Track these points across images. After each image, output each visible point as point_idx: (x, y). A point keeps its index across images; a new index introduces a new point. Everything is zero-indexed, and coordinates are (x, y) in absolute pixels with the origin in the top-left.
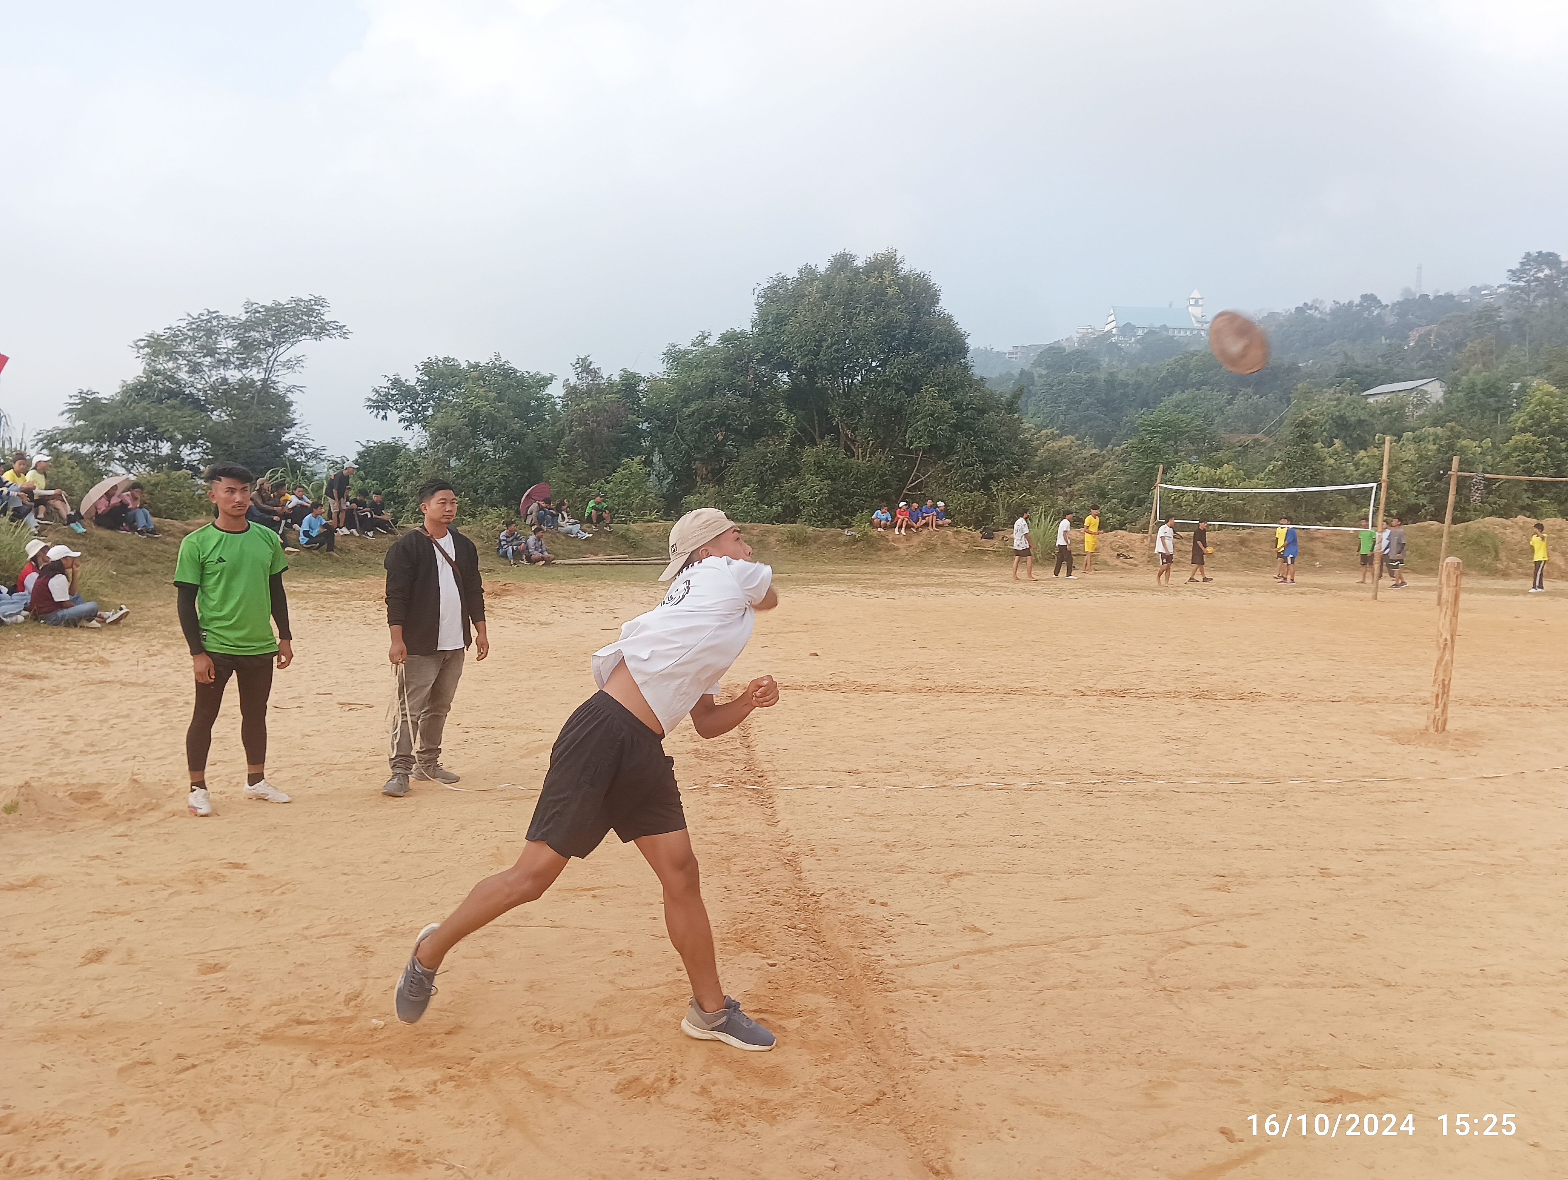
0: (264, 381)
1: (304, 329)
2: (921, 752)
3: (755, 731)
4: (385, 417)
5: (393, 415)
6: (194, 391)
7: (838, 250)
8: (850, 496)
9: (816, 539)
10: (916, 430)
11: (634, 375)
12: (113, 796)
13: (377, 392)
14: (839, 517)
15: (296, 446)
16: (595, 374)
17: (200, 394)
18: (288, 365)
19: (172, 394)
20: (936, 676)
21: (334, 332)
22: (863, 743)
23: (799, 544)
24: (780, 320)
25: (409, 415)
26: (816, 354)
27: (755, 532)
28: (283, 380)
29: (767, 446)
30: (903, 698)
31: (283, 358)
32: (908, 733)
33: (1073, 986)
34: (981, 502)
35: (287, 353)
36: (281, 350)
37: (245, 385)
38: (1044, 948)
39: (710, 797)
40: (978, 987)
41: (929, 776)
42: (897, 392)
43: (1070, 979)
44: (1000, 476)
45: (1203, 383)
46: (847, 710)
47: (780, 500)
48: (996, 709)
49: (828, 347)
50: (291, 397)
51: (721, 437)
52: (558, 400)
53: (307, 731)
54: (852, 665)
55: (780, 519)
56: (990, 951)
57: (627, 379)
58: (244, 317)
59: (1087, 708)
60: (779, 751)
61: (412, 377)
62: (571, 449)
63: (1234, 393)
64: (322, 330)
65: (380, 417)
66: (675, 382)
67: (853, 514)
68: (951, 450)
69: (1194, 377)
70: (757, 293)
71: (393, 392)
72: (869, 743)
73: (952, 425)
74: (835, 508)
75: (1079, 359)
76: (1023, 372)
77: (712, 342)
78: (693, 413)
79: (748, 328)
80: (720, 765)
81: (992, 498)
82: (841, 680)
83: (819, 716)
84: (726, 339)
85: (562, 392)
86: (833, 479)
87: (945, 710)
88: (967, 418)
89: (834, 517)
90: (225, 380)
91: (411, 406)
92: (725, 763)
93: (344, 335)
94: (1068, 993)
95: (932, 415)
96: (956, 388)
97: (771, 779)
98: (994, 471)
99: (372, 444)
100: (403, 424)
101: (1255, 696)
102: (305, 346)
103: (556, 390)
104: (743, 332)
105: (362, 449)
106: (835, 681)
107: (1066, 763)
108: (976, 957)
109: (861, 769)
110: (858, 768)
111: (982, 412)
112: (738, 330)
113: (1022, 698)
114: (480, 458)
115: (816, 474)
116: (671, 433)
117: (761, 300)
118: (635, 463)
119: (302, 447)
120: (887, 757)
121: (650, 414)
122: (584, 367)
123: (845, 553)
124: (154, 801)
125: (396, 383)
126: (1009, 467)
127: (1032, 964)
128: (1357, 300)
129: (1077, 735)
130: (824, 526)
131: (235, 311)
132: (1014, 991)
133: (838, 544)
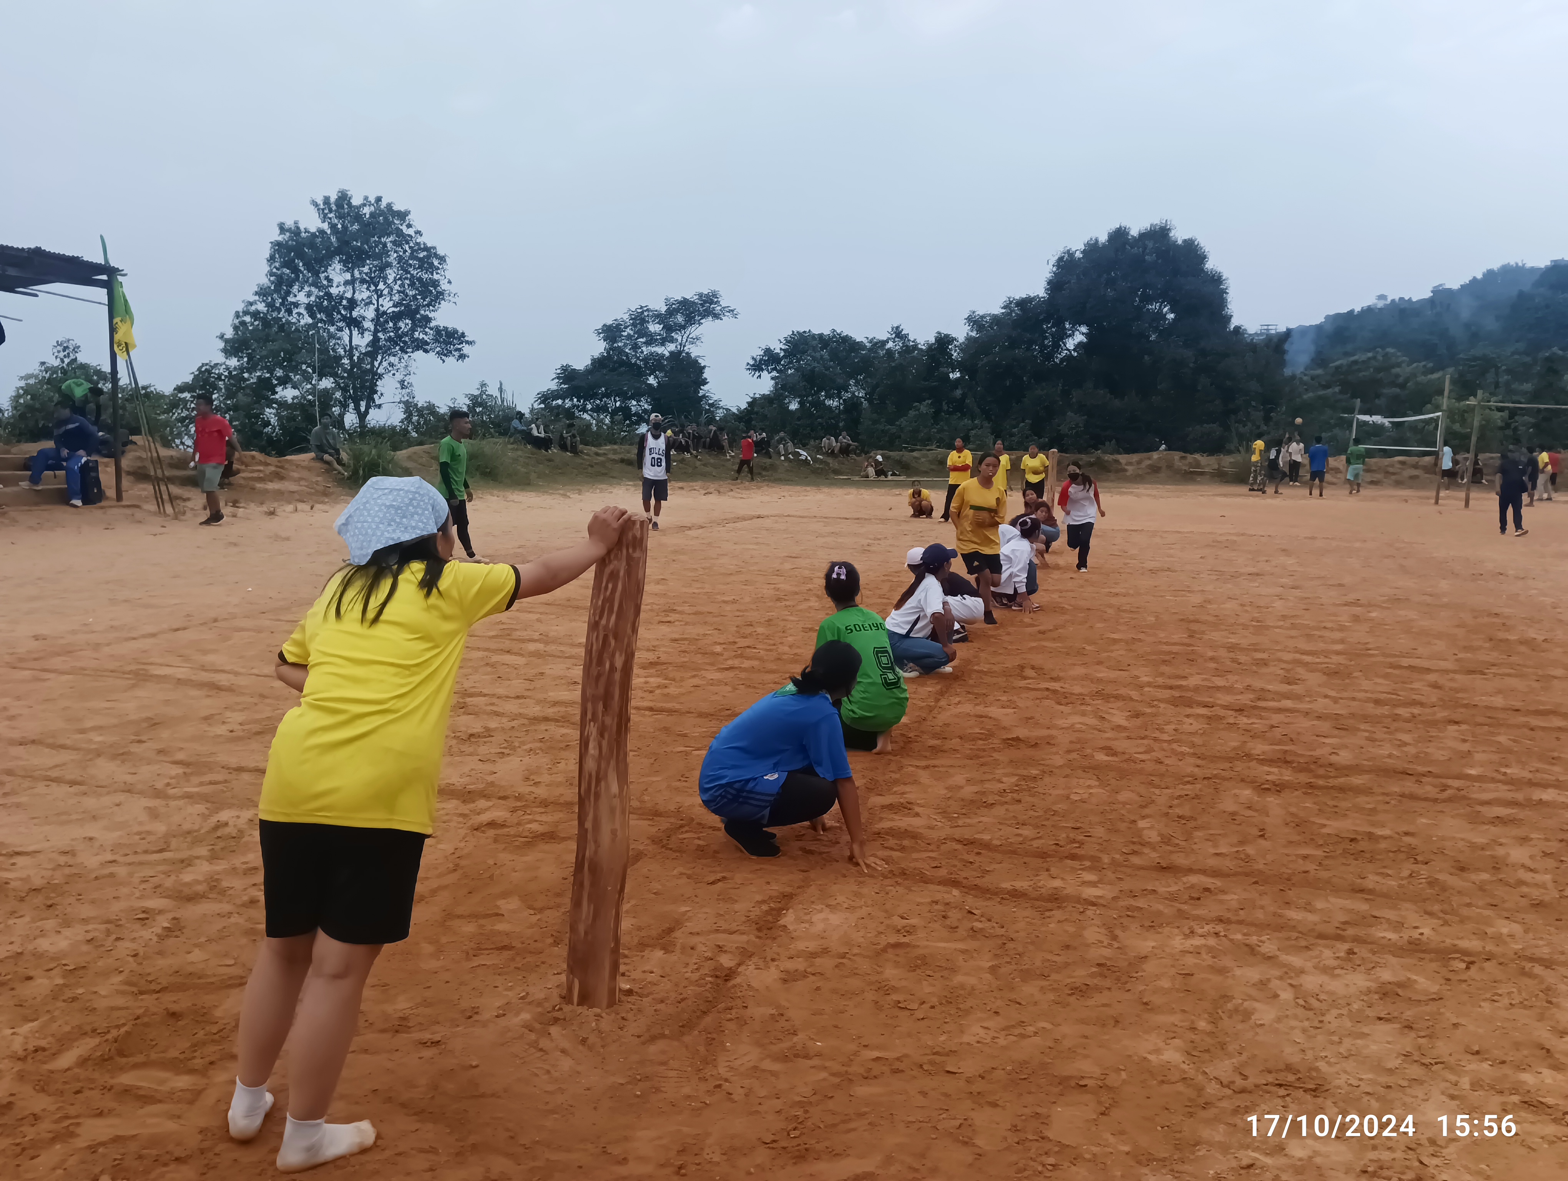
0: (682, 352)
1: (707, 314)
4: (760, 376)
5: (765, 374)
6: (637, 361)
7: (1114, 226)
11: (947, 336)
13: (753, 358)
15: (706, 398)
16: (907, 338)
17: (641, 363)
18: (696, 340)
19: (622, 363)
21: (728, 314)
31: (692, 336)
36: (691, 330)
37: (667, 357)
50: (701, 363)
57: (940, 340)
58: (665, 309)
64: (720, 313)
65: (755, 376)
66: (976, 340)
71: (765, 358)
79: (1041, 293)
90: (656, 354)
91: (779, 368)
93: (735, 316)
99: (757, 396)
102: (706, 328)
104: (1035, 297)
105: (750, 400)
112: (1032, 295)
117: (1054, 269)
119: (709, 399)
122: (898, 333)
125: (768, 351)
131: (659, 305)
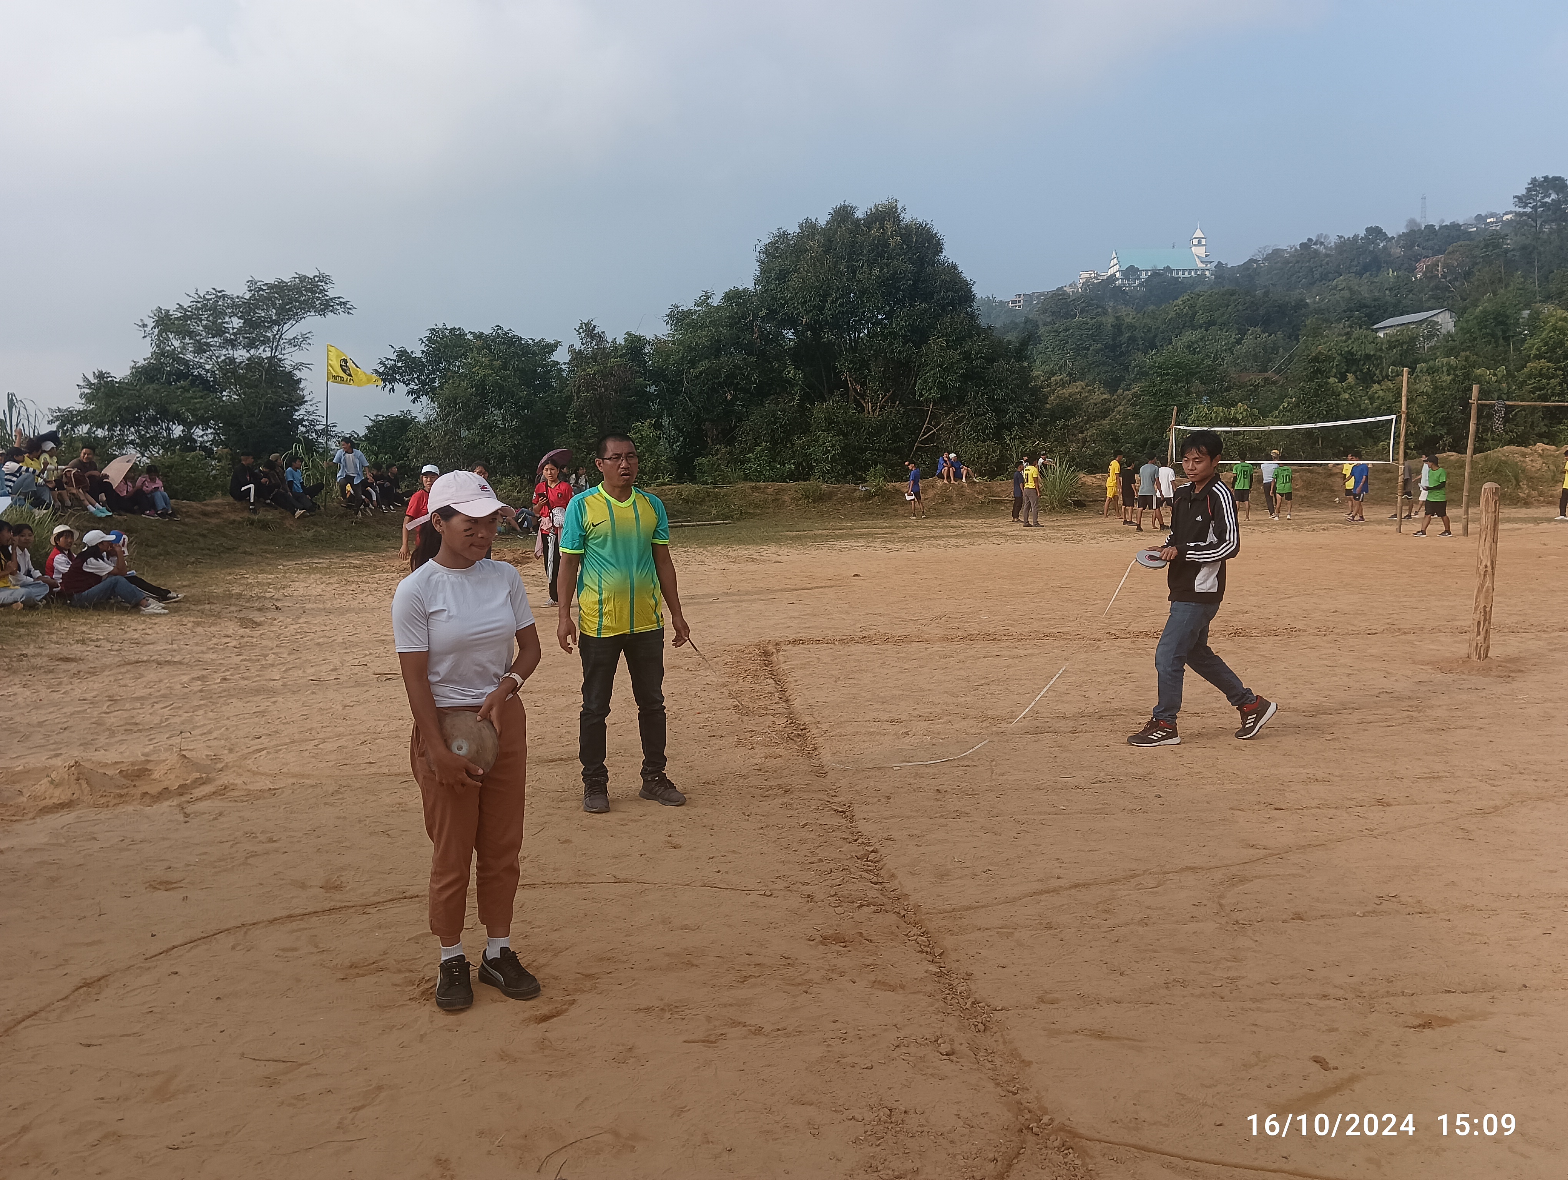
0: (270, 359)
1: (308, 306)
2: (961, 700)
3: (792, 685)
4: (392, 390)
5: (401, 388)
6: (203, 372)
7: (839, 203)
8: (863, 451)
9: (829, 496)
10: (925, 381)
11: (639, 338)
12: (163, 772)
13: (384, 365)
14: (853, 473)
15: (306, 423)
16: (600, 338)
17: (209, 375)
18: (294, 342)
19: (181, 376)
20: (967, 625)
21: (339, 307)
22: (901, 692)
23: (814, 501)
24: (783, 276)
25: (416, 387)
26: (821, 309)
27: (770, 490)
28: (290, 358)
29: (777, 404)
30: (936, 647)
31: (289, 335)
32: (945, 681)
33: (1144, 923)
34: (994, 452)
35: (291, 330)
36: (286, 327)
37: (253, 364)
38: (1111, 887)
39: (756, 751)
40: (1049, 927)
41: (972, 722)
42: (904, 344)
43: (1140, 916)
44: (1012, 424)
45: (1211, 323)
46: (881, 661)
47: (792, 458)
48: (1031, 655)
49: (832, 302)
50: (298, 374)
51: (729, 397)
52: (563, 367)
53: (348, 702)
54: (881, 618)
55: (793, 476)
56: (1055, 891)
57: (632, 342)
58: (247, 296)
59: (1122, 650)
60: (819, 704)
61: (417, 350)
62: (580, 416)
63: (1243, 333)
64: (326, 306)
65: (387, 389)
66: (680, 342)
67: (866, 469)
68: (962, 400)
69: (1201, 318)
70: (758, 250)
71: (400, 364)
72: (908, 693)
73: (962, 375)
74: (848, 463)
75: (1084, 305)
76: (1027, 321)
77: (715, 301)
78: (701, 373)
79: (750, 285)
80: (761, 719)
81: (1005, 447)
82: (872, 633)
83: (854, 669)
84: (732, 296)
85: (567, 358)
86: (845, 435)
87: (979, 658)
88: (977, 367)
89: (847, 473)
90: (232, 360)
91: (418, 378)
92: (766, 717)
93: (348, 311)
94: (1140, 929)
95: (941, 366)
96: (963, 338)
97: (814, 731)
98: (1006, 419)
99: (381, 418)
100: (411, 397)
101: (1291, 631)
102: (310, 323)
103: (561, 356)
104: (746, 290)
105: (370, 424)
106: (865, 634)
107: (1108, 705)
108: (1043, 897)
109: (903, 717)
110: (900, 716)
111: (991, 360)
112: (741, 288)
113: (1056, 643)
114: (489, 428)
115: (828, 430)
116: (679, 395)
117: (763, 257)
118: (645, 428)
119: (312, 423)
120: (929, 706)
121: (657, 375)
122: (589, 331)
123: (861, 508)
124: (204, 775)
125: (403, 354)
126: (1021, 415)
127: (1101, 902)
128: (1362, 233)
129: (1115, 677)
130: (839, 482)
131: (239, 290)
132: (1086, 929)
133: (853, 500)
